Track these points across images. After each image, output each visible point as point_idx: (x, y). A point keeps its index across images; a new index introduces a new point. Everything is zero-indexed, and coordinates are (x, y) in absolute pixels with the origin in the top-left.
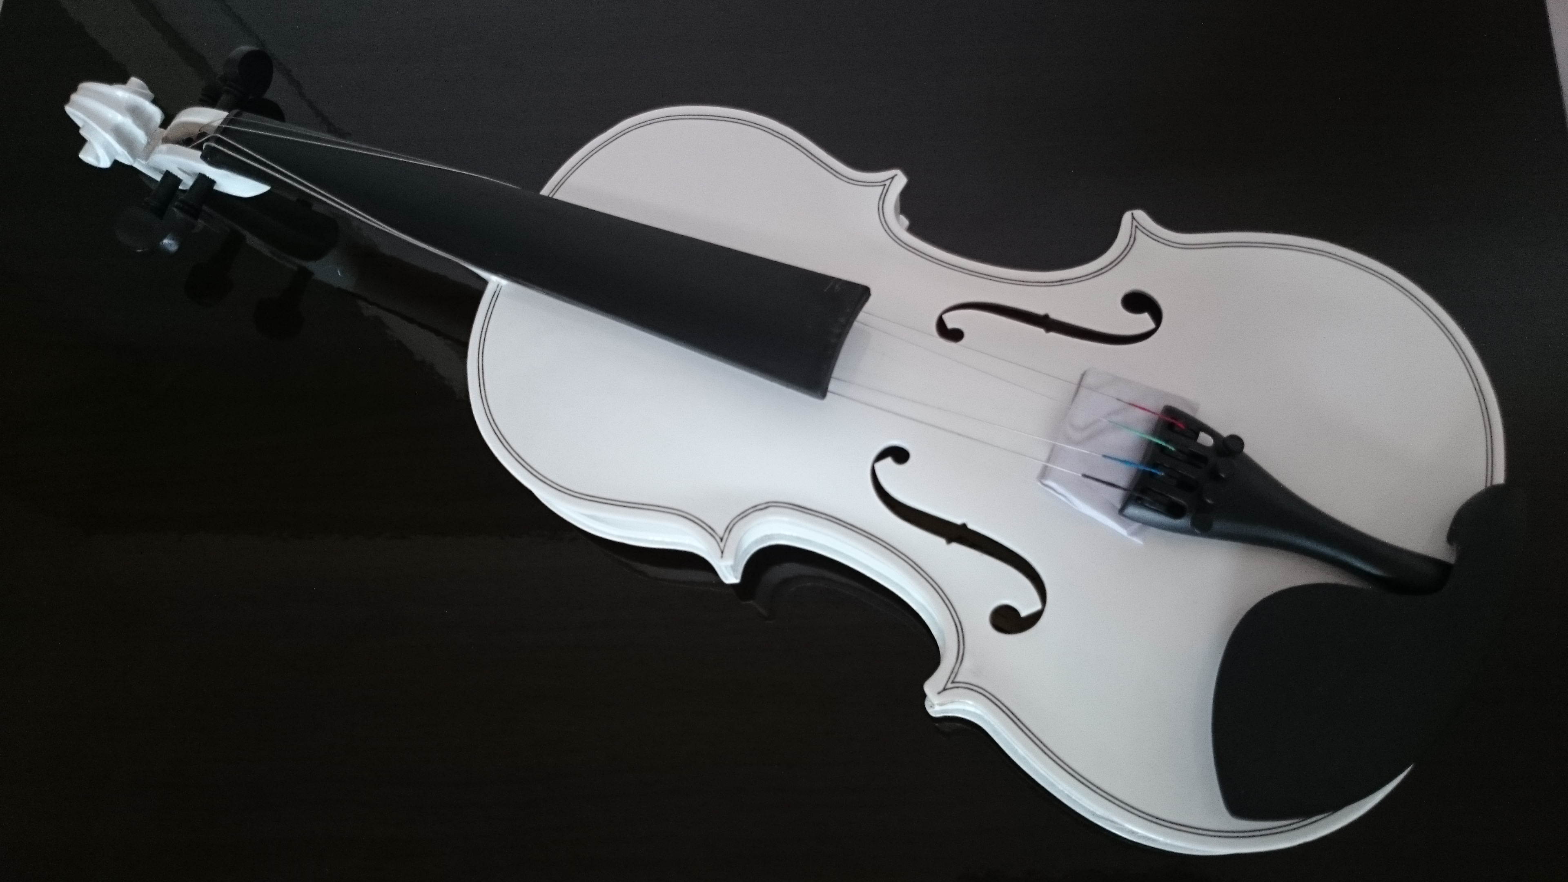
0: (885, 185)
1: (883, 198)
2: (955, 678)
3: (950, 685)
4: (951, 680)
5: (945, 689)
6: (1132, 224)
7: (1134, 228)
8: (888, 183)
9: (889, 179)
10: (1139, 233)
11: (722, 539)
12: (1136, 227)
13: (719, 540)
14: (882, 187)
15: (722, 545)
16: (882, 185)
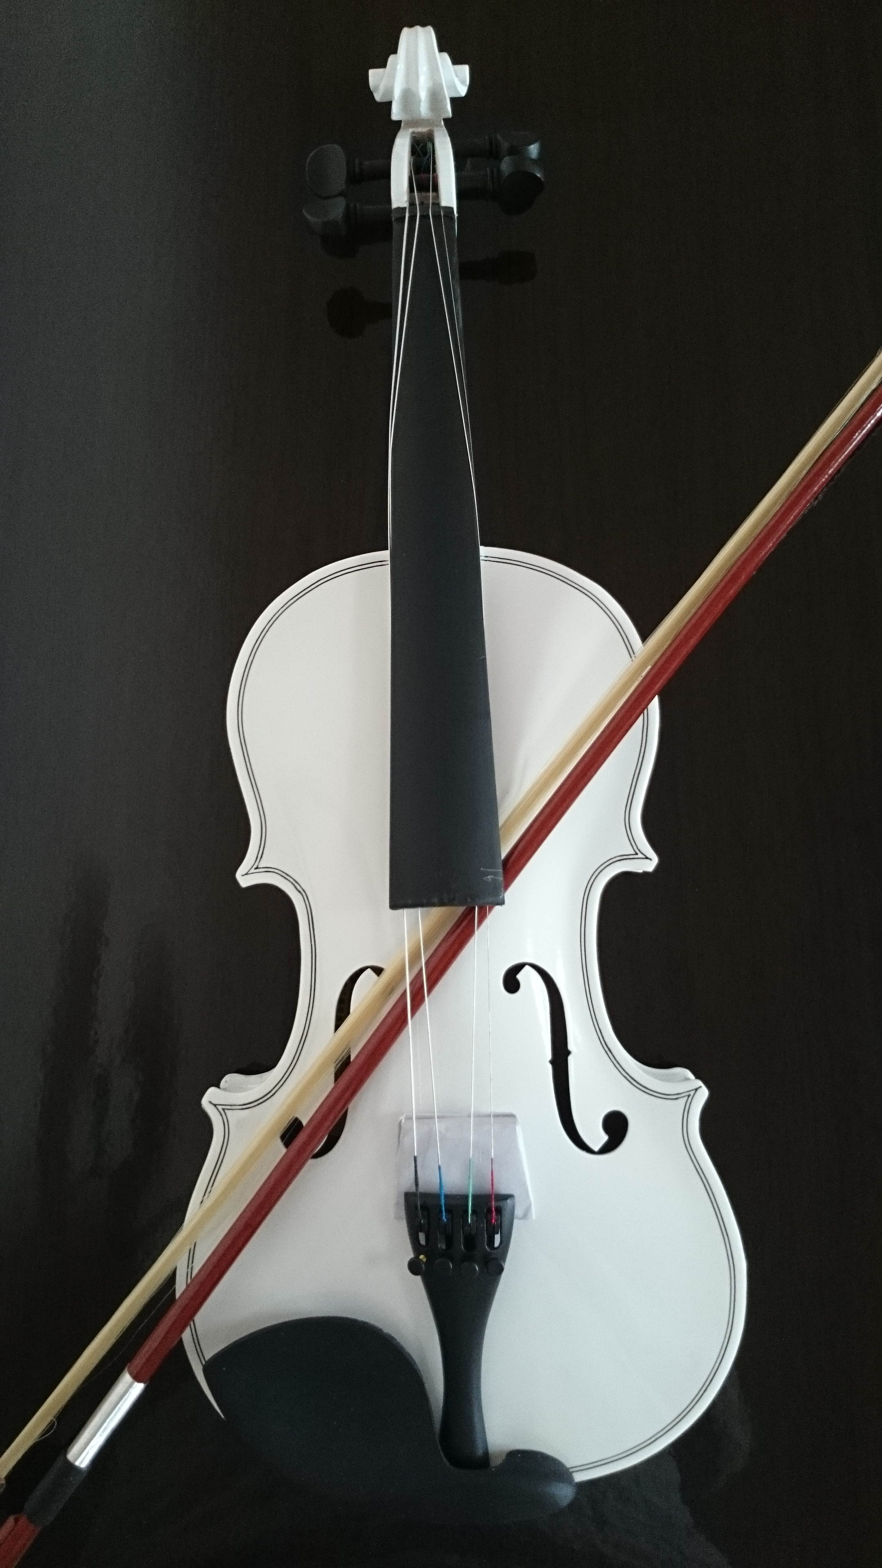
0: (637, 854)
1: (624, 858)
2: (227, 1109)
3: (220, 1108)
4: (223, 1107)
5: (215, 1105)
6: (690, 1091)
7: (687, 1094)
8: (640, 855)
9: (645, 856)
10: (682, 1101)
11: (257, 868)
12: (689, 1096)
13: (255, 866)
14: (634, 853)
15: (253, 870)
16: (635, 851)
